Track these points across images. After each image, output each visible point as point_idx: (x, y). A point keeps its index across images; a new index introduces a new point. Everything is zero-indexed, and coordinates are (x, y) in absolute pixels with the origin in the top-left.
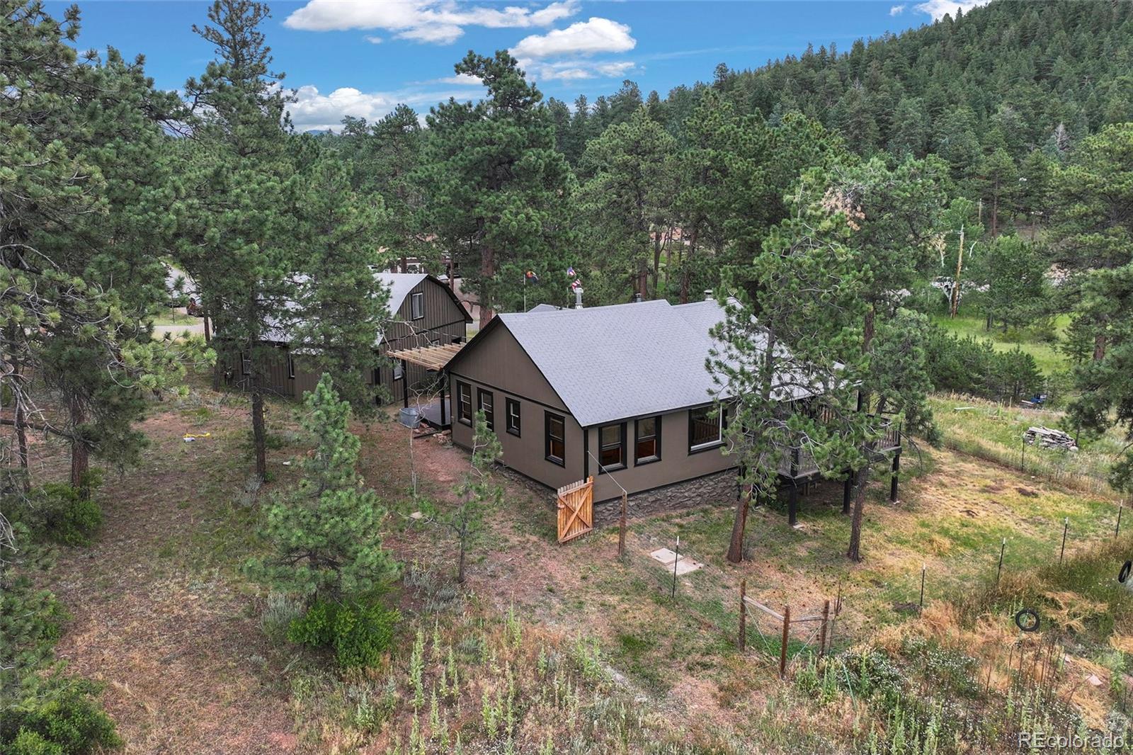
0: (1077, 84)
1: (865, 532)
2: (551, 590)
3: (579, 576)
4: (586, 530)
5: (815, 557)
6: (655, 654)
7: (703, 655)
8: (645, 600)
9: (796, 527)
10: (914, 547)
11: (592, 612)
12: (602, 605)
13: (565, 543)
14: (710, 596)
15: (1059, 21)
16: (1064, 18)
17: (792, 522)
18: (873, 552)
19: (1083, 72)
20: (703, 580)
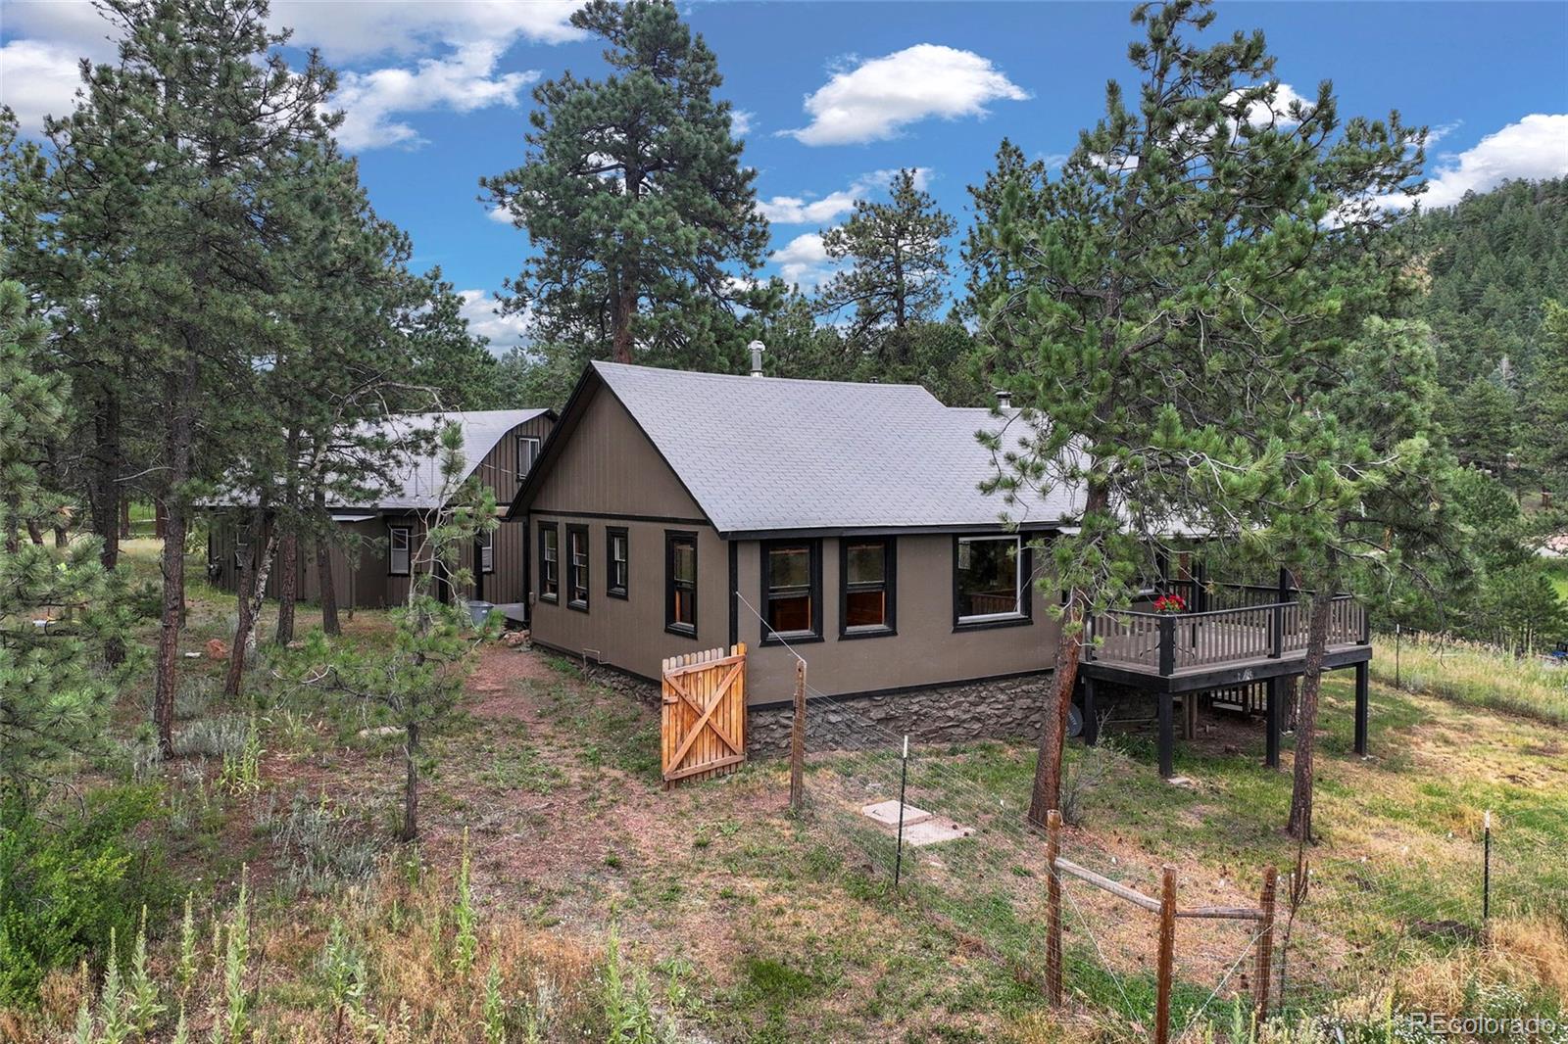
0: (1518, 316)
1: (1319, 796)
2: (612, 864)
3: (691, 841)
4: (728, 759)
5: (1219, 833)
6: (827, 1006)
7: (951, 1011)
8: (829, 891)
9: (1176, 781)
10: (1422, 824)
11: (696, 911)
12: (726, 896)
13: (678, 782)
14: (986, 888)
15: (1484, 242)
16: (1490, 241)
17: (1166, 772)
18: (1340, 830)
19: (1525, 302)
20: (972, 858)
